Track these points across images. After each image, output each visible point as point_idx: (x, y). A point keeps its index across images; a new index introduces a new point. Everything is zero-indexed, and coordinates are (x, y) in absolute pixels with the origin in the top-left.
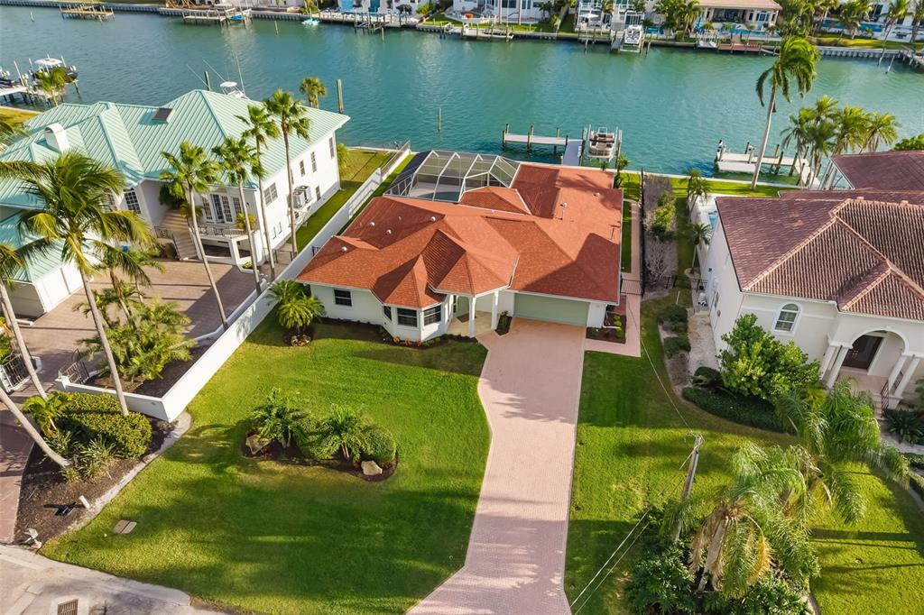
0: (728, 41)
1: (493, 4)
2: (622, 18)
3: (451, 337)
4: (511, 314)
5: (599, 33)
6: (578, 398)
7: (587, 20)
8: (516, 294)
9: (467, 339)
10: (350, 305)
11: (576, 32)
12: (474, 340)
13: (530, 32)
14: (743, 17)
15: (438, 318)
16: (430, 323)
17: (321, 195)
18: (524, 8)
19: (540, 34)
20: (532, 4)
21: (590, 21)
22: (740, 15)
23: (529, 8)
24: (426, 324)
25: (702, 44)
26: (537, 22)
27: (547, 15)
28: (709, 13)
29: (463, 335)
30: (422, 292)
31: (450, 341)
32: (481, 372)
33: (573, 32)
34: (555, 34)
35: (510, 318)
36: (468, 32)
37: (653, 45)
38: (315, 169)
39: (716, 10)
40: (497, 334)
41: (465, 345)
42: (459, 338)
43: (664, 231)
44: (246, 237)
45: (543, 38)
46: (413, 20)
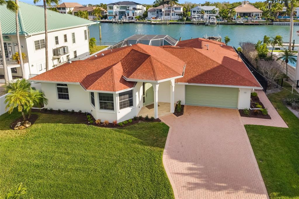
0: (247, 22)
1: (162, 15)
2: (207, 17)
3: (141, 118)
4: (183, 103)
5: (200, 21)
6: (256, 165)
7: (195, 18)
8: (186, 86)
9: (152, 120)
10: (68, 98)
11: (192, 21)
12: (158, 120)
13: (176, 22)
14: (250, 15)
15: (131, 104)
16: (125, 107)
17: (77, 55)
18: (172, 15)
19: (179, 22)
20: (175, 14)
21: (196, 18)
22: (248, 15)
23: (174, 15)
24: (121, 108)
25: (238, 22)
26: (178, 20)
27: (181, 17)
28: (237, 14)
29: (150, 117)
30: (117, 81)
31: (140, 122)
32: (164, 145)
33: (191, 21)
34: (185, 22)
35: (183, 106)
36: (153, 22)
37: (220, 24)
38: (74, 41)
39: (240, 13)
40: (175, 116)
41: (151, 124)
42: (147, 119)
43: (266, 56)
44: (18, 66)
45: (180, 24)
46: (133, 21)
